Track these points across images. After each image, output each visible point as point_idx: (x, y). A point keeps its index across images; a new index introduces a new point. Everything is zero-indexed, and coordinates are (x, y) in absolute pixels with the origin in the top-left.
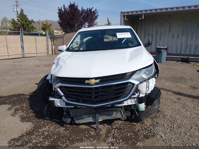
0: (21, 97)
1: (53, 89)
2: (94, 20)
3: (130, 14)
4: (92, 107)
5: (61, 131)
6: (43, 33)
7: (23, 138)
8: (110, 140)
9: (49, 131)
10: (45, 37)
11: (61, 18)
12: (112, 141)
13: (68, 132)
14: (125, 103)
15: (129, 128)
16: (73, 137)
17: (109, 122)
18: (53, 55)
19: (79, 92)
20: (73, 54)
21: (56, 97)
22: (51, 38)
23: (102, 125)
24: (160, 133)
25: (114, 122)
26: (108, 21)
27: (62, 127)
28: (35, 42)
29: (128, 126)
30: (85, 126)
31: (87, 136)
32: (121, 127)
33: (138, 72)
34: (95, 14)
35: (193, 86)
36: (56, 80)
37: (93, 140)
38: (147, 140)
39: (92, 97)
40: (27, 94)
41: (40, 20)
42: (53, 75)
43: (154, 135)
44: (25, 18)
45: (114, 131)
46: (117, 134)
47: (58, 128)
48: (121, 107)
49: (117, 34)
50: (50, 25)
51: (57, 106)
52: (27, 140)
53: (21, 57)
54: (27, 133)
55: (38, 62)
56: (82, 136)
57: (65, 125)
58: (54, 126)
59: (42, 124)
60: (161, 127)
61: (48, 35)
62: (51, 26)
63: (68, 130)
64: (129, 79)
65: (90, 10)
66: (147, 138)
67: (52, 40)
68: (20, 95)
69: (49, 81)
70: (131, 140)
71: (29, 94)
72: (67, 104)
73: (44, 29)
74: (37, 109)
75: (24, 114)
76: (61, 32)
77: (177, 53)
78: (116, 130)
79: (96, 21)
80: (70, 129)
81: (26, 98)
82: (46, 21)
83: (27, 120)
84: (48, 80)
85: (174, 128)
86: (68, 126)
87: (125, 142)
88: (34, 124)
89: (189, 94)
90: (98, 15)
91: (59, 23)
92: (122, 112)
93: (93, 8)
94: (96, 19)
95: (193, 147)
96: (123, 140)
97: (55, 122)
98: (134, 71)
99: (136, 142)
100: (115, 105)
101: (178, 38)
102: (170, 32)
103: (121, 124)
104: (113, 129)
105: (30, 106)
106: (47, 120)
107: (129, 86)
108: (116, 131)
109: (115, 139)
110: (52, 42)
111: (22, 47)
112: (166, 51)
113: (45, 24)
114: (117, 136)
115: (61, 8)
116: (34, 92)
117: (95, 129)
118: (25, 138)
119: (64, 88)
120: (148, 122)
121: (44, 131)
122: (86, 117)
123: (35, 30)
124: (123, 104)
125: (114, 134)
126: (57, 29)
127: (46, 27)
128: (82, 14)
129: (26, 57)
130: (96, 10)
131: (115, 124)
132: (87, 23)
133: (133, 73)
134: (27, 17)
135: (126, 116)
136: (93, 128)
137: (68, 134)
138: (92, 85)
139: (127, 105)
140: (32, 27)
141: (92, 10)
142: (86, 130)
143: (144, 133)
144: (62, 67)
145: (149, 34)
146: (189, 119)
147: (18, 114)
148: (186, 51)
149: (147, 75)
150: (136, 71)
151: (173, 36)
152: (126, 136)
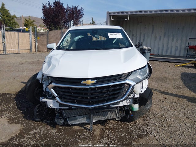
0: (6, 96)
1: (43, 89)
2: (80, 18)
3: (116, 14)
4: (89, 108)
5: (53, 133)
6: (26, 29)
7: (12, 141)
8: (105, 140)
9: (40, 133)
10: (28, 34)
11: (45, 14)
12: (107, 142)
13: (61, 133)
14: (121, 104)
15: (122, 128)
16: (67, 139)
17: (103, 122)
18: (36, 52)
19: (74, 93)
20: (65, 53)
21: (49, 97)
22: (34, 35)
23: (96, 126)
24: (153, 133)
25: (107, 122)
26: (93, 20)
27: (54, 129)
28: (17, 38)
29: (121, 126)
30: (78, 127)
31: (81, 137)
32: (115, 127)
33: (134, 72)
34: (81, 12)
35: (177, 85)
36: (47, 79)
37: (87, 142)
38: (141, 140)
39: (87, 98)
40: (12, 93)
41: (22, 16)
42: (45, 74)
43: (147, 135)
44: (6, 13)
45: (108, 132)
46: (112, 135)
47: (49, 130)
48: (116, 108)
49: (109, 34)
50: (33, 21)
51: (50, 107)
52: (18, 143)
53: (2, 53)
54: (16, 136)
55: (21, 60)
56: (76, 137)
57: (57, 126)
58: (45, 127)
59: (32, 126)
60: (153, 126)
61: (31, 32)
62: (34, 23)
63: (61, 131)
64: (126, 80)
65: (76, 8)
66: (141, 138)
67: (36, 37)
68: (4, 94)
69: (39, 81)
70: (126, 140)
71: (14, 93)
72: (61, 105)
73: (26, 25)
74: (24, 109)
75: (11, 115)
76: (44, 29)
77: (159, 54)
78: (110, 130)
79: (81, 20)
80: (63, 131)
81: (12, 98)
82: (29, 17)
83: (15, 121)
84: (38, 79)
85: (164, 126)
86: (60, 127)
87: (120, 143)
88: (24, 126)
89: (174, 93)
90: (83, 13)
91: (44, 20)
92: (117, 112)
93: (78, 6)
94: (81, 17)
95: (185, 145)
96: (118, 140)
97: (46, 123)
98: (130, 72)
99: (131, 142)
100: (111, 106)
101: (160, 40)
102: (152, 33)
103: (114, 124)
104: (106, 129)
105: (17, 106)
106: (37, 121)
107: (125, 87)
108: (110, 132)
109: (110, 140)
110: (35, 38)
111: (3, 43)
112: (149, 52)
113: (28, 20)
114: (112, 136)
115: (46, 5)
116: (20, 92)
117: (89, 130)
118: (15, 141)
119: (58, 89)
120: (140, 121)
121: (34, 134)
122: (80, 118)
123: (17, 26)
124: (118, 104)
125: (108, 135)
126: (40, 26)
127: (29, 23)
128: (67, 11)
129: (8, 53)
130: (81, 8)
131: (108, 124)
132: (73, 21)
133: (129, 74)
134: (9, 12)
135: (120, 116)
136: (86, 128)
137: (61, 137)
138: (88, 86)
139: (123, 105)
140: (14, 23)
141: (78, 9)
142: (79, 131)
143: (138, 133)
144: (55, 66)
145: (133, 35)
146: (178, 118)
147: (5, 115)
148: (167, 52)
149: (142, 76)
150: (132, 72)
151: (156, 38)
152: (120, 136)
